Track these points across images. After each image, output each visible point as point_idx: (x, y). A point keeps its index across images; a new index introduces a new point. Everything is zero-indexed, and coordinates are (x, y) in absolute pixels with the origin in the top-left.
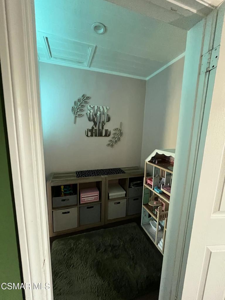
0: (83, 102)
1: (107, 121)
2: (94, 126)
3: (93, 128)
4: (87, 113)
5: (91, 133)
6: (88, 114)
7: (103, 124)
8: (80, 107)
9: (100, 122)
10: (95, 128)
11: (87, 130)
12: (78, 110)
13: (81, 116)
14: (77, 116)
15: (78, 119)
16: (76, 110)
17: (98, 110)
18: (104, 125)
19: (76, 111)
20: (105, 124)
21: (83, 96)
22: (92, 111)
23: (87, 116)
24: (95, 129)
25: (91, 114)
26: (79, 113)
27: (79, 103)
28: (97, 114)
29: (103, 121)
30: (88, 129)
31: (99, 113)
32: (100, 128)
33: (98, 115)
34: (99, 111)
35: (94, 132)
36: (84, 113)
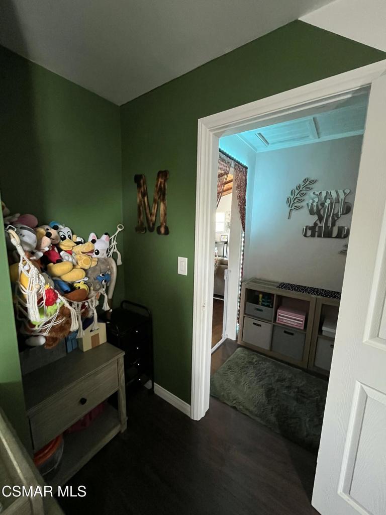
0: (304, 189)
1: (344, 213)
2: (318, 222)
3: (315, 224)
4: (307, 204)
5: (312, 232)
6: (310, 204)
7: (336, 219)
8: (298, 196)
9: (328, 216)
10: (319, 225)
11: (305, 228)
12: (295, 201)
13: (298, 208)
14: (293, 208)
15: (294, 213)
16: (292, 200)
17: (328, 196)
18: (335, 221)
19: (292, 203)
20: (338, 218)
21: (305, 181)
22: (316, 200)
23: (308, 207)
24: (319, 227)
25: (315, 204)
26: (296, 205)
27: (297, 192)
28: (324, 204)
29: (335, 213)
30: (307, 227)
31: (328, 201)
32: (329, 225)
33: (327, 204)
34: (329, 198)
35: (317, 230)
36: (304, 204)
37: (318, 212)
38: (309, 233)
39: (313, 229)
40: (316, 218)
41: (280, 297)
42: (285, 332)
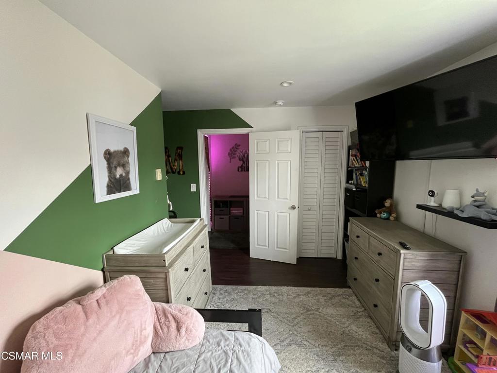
0: (235, 148)
8: (233, 152)
11: (238, 167)
13: (234, 158)
14: (232, 158)
15: (232, 160)
19: (231, 155)
22: (241, 154)
23: (238, 157)
25: (241, 156)
26: (233, 156)
27: (232, 150)
35: (243, 168)
36: (236, 156)
37: (243, 160)
38: (240, 169)
39: (241, 167)
40: (242, 162)
41: (231, 201)
42: (235, 218)
